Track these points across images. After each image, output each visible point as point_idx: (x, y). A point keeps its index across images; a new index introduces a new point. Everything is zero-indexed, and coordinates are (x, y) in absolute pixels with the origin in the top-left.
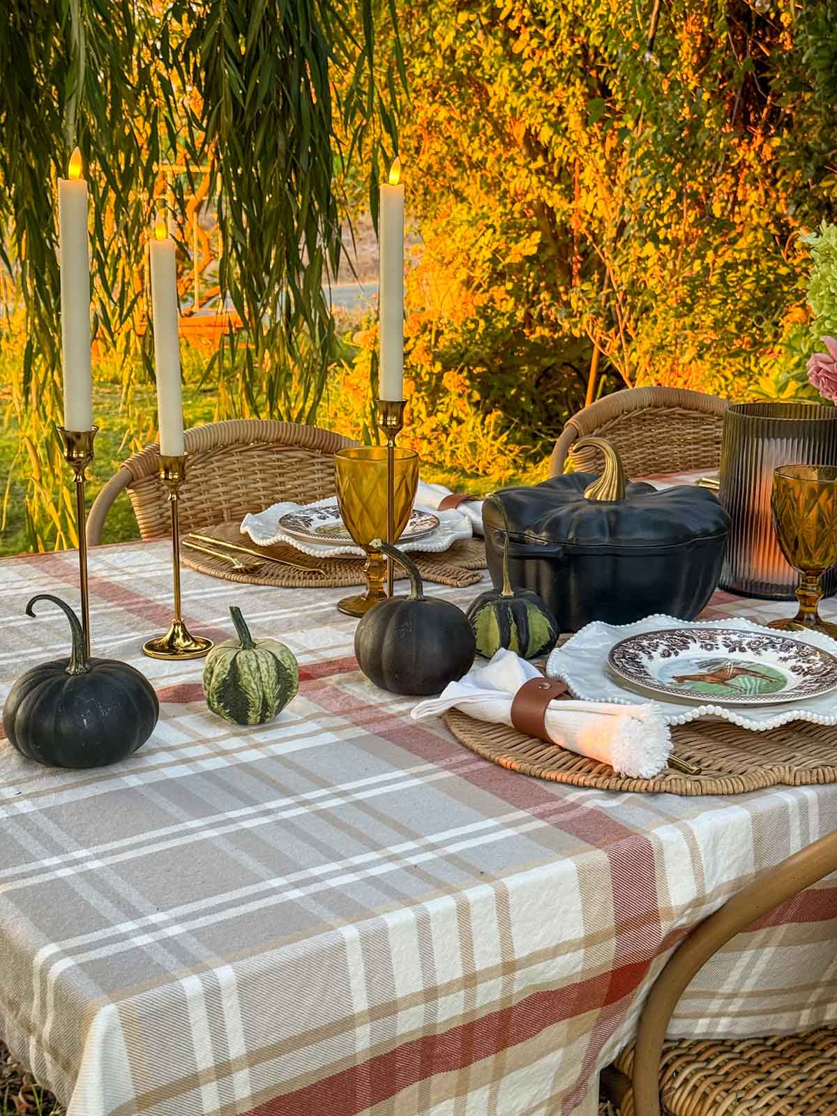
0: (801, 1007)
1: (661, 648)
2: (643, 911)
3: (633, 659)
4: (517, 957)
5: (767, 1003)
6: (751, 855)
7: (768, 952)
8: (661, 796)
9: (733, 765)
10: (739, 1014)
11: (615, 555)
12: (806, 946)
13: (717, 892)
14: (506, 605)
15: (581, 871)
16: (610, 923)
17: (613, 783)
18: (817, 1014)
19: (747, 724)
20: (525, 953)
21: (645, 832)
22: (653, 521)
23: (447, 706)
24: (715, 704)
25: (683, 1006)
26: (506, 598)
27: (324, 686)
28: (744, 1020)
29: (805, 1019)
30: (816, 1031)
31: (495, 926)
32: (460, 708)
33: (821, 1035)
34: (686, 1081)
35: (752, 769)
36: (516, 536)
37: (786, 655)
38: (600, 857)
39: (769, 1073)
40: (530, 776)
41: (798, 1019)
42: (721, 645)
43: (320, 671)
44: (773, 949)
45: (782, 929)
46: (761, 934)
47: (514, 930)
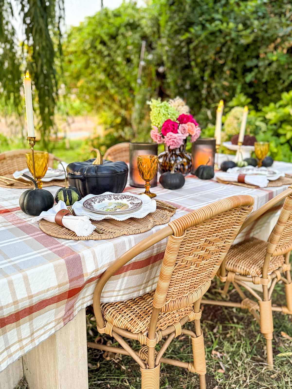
0: (139, 290)
1: (98, 201)
2: (78, 275)
3: (90, 204)
4: (33, 294)
5: (130, 291)
6: (114, 255)
7: (126, 278)
8: (90, 241)
9: (113, 230)
10: (123, 295)
11: (97, 177)
12: (137, 275)
13: (103, 267)
14: (66, 191)
15: (55, 266)
16: (67, 279)
17: (76, 238)
18: (144, 291)
19: (118, 219)
20: (37, 292)
21: (80, 252)
22: (107, 168)
23: (41, 218)
24: (109, 214)
25: (105, 295)
26: (66, 189)
27: (12, 213)
28: (125, 296)
29: (141, 293)
30: (145, 295)
31: (23, 285)
32: (44, 219)
33: (146, 295)
34: (110, 312)
35: (117, 231)
36: (73, 173)
37: (129, 200)
38: (62, 261)
39: (132, 307)
40: (55, 237)
41: (139, 293)
42: (113, 199)
43: (13, 210)
44: (127, 277)
45: (129, 272)
46: (123, 274)
47: (31, 286)
